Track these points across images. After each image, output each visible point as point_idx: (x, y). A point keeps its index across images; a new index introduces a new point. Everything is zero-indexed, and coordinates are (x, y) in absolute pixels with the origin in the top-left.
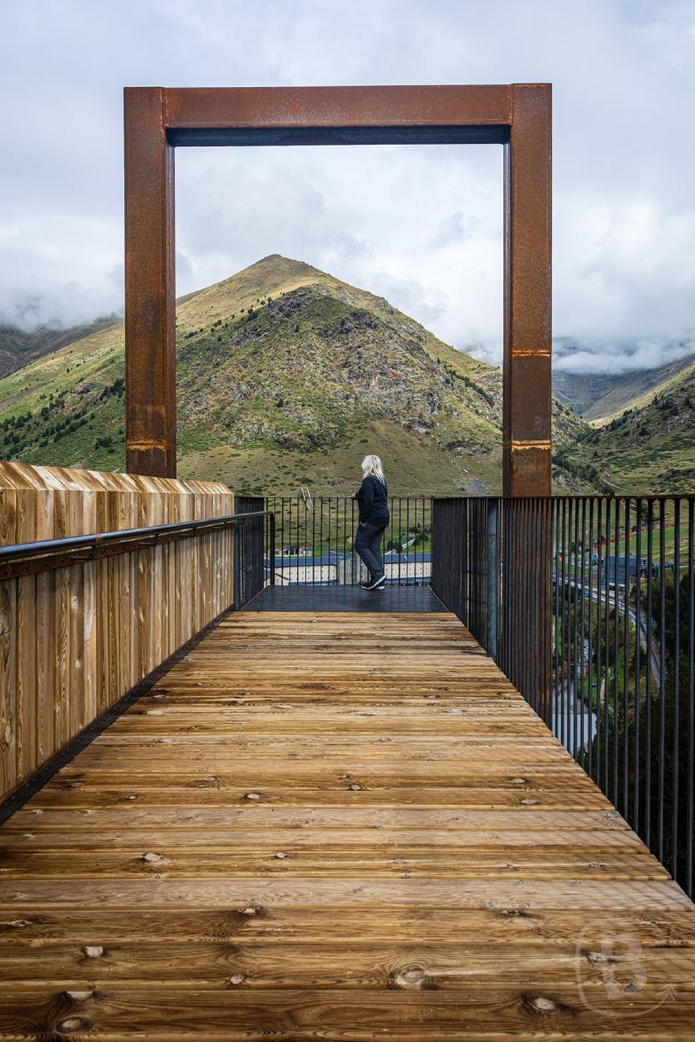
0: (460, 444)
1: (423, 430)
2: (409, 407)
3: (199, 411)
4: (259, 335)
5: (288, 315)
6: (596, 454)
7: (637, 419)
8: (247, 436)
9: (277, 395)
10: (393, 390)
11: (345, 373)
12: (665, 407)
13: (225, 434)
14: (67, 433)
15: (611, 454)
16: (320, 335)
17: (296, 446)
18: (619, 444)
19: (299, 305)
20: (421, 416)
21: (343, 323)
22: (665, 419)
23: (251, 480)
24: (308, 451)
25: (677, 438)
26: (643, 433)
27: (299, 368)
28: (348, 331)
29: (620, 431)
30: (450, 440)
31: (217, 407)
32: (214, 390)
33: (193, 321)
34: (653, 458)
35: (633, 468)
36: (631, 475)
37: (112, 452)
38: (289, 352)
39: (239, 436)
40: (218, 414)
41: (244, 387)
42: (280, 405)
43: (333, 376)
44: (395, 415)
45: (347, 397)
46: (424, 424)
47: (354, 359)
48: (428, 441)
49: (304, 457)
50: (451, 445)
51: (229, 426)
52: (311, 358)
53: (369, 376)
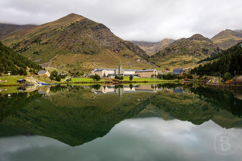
0: (126, 55)
1: (117, 52)
2: (114, 46)
3: (62, 46)
4: (75, 28)
5: (82, 24)
6: (154, 59)
7: (162, 52)
8: (76, 51)
9: (82, 42)
10: (110, 42)
11: (98, 38)
12: (168, 50)
13: (69, 51)
14: (24, 51)
15: (157, 59)
16: (91, 29)
17: (88, 53)
18: (159, 58)
19: (85, 22)
20: (117, 48)
21: (97, 26)
22: (168, 52)
23: (79, 61)
24: (92, 55)
25: (171, 56)
26: (164, 55)
27: (87, 36)
28: (98, 28)
29: (159, 55)
30: (124, 54)
31: (66, 45)
32: (65, 41)
33: (54, 27)
34: (167, 60)
35: (163, 62)
36: (163, 63)
37: (39, 55)
38: (84, 32)
39: (73, 51)
40: (67, 46)
41: (73, 40)
42: (83, 44)
43: (96, 38)
44: (111, 48)
45: (99, 43)
46: (117, 50)
47: (100, 34)
48: (118, 54)
49: (91, 56)
50: (124, 55)
51: (71, 49)
52: (90, 34)
53: (104, 39)
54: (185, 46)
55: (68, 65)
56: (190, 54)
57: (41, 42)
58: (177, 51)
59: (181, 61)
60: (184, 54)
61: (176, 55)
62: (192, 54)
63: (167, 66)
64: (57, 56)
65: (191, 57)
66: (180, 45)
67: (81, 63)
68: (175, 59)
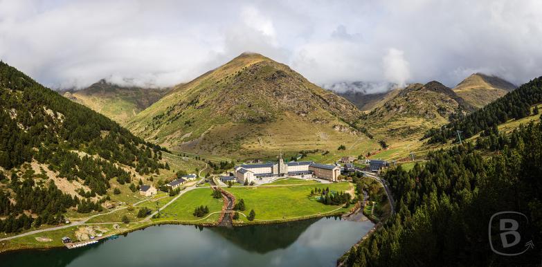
0: (318, 119)
1: (303, 115)
2: (298, 106)
4: (242, 81)
5: (253, 73)
6: (366, 123)
7: (379, 111)
8: (238, 118)
9: (249, 103)
10: (292, 100)
11: (274, 94)
13: (230, 118)
14: (176, 120)
15: (371, 123)
16: (265, 80)
17: (256, 122)
18: (374, 120)
19: (256, 69)
20: (303, 109)
21: (273, 75)
22: (388, 111)
23: (240, 135)
24: (260, 123)
25: (393, 118)
26: (381, 116)
27: (257, 92)
28: (275, 78)
29: (374, 115)
30: (314, 119)
31: (227, 108)
32: (226, 102)
33: (217, 78)
34: (385, 125)
35: (378, 128)
36: (378, 131)
37: (190, 126)
38: (253, 87)
39: (235, 118)
40: (227, 111)
41: (236, 100)
42: (250, 106)
43: (270, 95)
44: (293, 109)
45: (275, 103)
46: (304, 113)
47: (277, 89)
48: (306, 119)
49: (259, 126)
50: (314, 121)
51: (231, 115)
52: (261, 89)
53: (283, 95)
54: (413, 102)
55: (224, 143)
56: (420, 116)
57: (198, 105)
58: (401, 109)
59: (405, 128)
60: (412, 115)
61: (400, 116)
62: (423, 116)
63: (383, 136)
64: (212, 127)
65: (421, 120)
66: (407, 100)
67: (242, 138)
68: (398, 123)
